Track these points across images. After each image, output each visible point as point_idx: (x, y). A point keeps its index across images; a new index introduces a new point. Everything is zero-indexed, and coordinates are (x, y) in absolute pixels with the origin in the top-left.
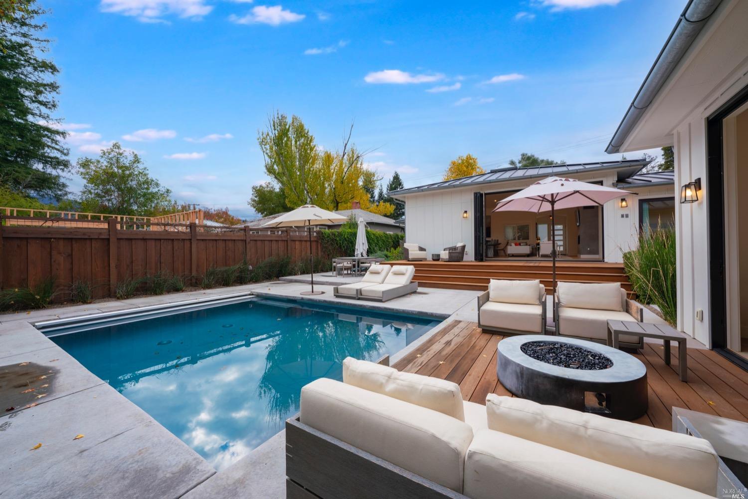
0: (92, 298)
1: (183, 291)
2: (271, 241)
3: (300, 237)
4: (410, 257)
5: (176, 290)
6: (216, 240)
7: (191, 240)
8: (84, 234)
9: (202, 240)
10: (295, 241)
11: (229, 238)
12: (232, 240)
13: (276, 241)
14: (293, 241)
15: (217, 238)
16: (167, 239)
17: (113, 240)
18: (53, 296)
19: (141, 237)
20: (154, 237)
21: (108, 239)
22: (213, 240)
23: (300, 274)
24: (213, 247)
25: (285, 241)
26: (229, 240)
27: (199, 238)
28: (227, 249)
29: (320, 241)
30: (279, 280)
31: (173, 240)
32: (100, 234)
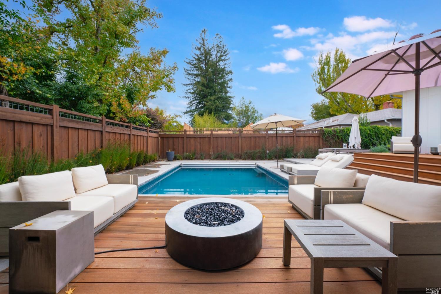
0: (204, 159)
1: (233, 160)
2: (283, 137)
3: (304, 134)
4: (394, 150)
5: (231, 159)
6: (251, 137)
7: (239, 137)
8: (204, 136)
9: (244, 137)
10: (300, 137)
11: (257, 136)
12: (259, 137)
13: (286, 137)
14: (299, 137)
15: (251, 136)
16: (229, 137)
17: (212, 138)
18: (195, 157)
19: (220, 136)
20: (225, 136)
21: (210, 137)
22: (249, 137)
23: (301, 158)
24: (249, 140)
25: (292, 137)
26: (257, 137)
27: (242, 136)
28: (256, 141)
29: (321, 137)
30: (284, 160)
31: (232, 137)
32: (208, 135)
